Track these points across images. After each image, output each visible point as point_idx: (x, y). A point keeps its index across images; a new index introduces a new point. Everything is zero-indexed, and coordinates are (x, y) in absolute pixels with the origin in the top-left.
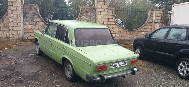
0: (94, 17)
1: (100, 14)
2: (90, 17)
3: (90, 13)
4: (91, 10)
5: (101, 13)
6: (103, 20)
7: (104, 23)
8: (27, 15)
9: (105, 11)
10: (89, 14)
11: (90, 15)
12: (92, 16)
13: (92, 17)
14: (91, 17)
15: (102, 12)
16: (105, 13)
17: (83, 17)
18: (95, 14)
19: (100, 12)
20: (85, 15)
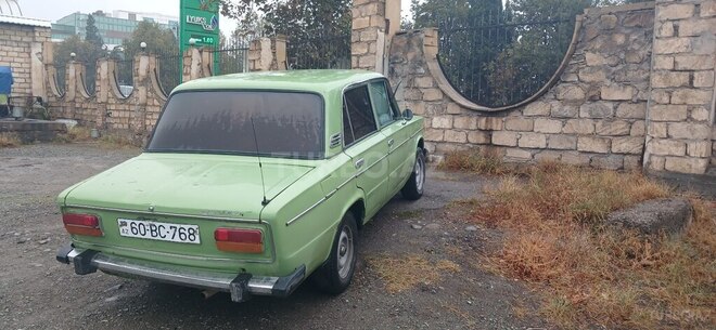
0: (643, 53)
1: (669, 33)
2: (622, 56)
3: (627, 36)
4: (634, 19)
5: (676, 28)
6: (683, 63)
7: (692, 79)
8: (398, 70)
9: (705, 13)
10: (620, 39)
11: (623, 47)
12: (636, 47)
13: (634, 51)
14: (627, 52)
15: (682, 25)
16: (701, 26)
17: (589, 56)
18: (649, 36)
19: (670, 25)
20: (598, 47)
